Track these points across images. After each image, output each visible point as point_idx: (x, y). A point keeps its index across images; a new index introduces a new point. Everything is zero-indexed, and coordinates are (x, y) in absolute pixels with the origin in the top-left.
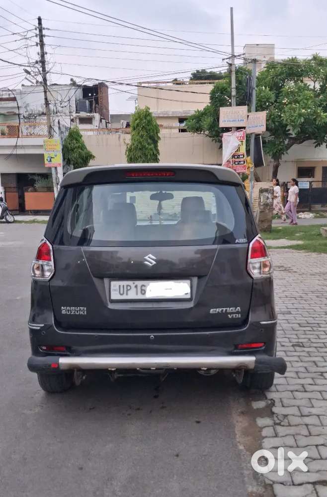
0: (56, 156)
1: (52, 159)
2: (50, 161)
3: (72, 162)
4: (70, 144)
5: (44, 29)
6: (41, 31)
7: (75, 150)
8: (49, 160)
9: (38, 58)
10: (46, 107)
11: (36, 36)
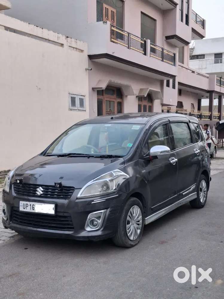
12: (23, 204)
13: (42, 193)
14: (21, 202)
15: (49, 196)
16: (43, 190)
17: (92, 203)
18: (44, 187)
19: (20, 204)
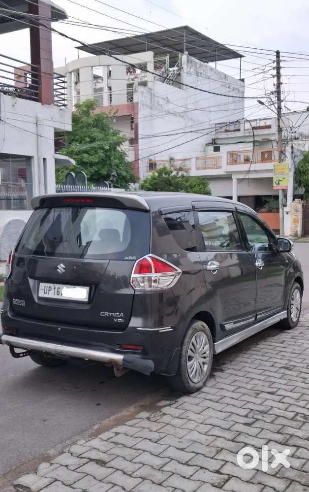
0: (284, 179)
1: (280, 182)
2: (279, 184)
3: (302, 184)
4: (302, 167)
5: (281, 61)
6: (278, 63)
7: (306, 173)
8: (277, 183)
9: (274, 89)
10: (279, 133)
11: (274, 68)
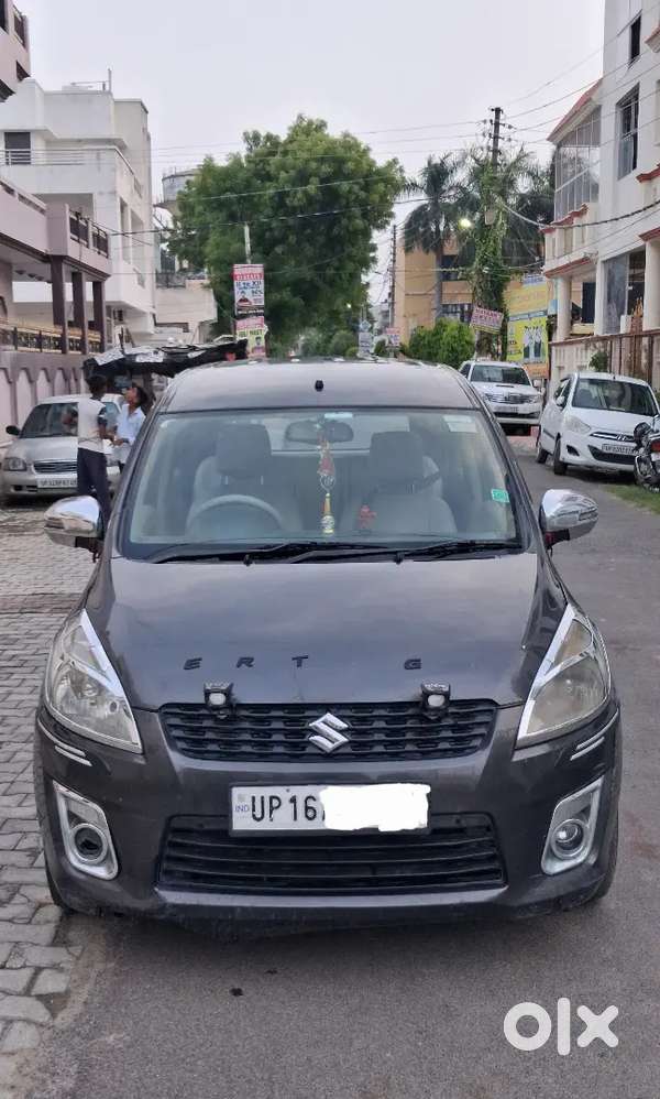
12: (254, 798)
13: (342, 739)
14: (236, 792)
15: (379, 749)
16: (344, 726)
17: (573, 757)
18: (348, 713)
19: (235, 802)
